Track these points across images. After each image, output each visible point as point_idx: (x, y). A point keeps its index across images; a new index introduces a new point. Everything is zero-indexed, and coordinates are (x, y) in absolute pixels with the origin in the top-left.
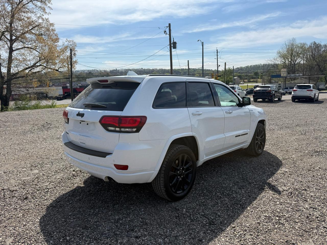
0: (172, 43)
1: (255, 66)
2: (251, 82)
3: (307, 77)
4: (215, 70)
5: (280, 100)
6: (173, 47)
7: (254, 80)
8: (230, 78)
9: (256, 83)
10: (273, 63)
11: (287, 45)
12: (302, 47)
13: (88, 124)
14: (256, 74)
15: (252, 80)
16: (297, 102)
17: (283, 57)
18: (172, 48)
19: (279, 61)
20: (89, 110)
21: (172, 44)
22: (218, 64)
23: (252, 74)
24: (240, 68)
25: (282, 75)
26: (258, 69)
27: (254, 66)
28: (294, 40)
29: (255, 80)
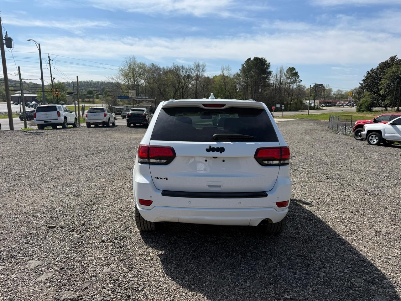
0: (4, 38)
1: (86, 82)
2: (85, 102)
3: (154, 101)
4: (30, 83)
5: (114, 125)
6: (6, 44)
7: (89, 100)
8: (62, 96)
9: (93, 103)
10: (114, 81)
11: (128, 62)
12: (143, 66)
13: (224, 161)
14: (90, 92)
15: (87, 100)
16: (132, 127)
17: (126, 75)
18: (5, 46)
19: (122, 81)
20: (230, 143)
21: (4, 40)
22: (52, 76)
23: (85, 92)
24: (66, 82)
25: (130, 96)
26: (90, 87)
27: (84, 82)
28: (134, 58)
29: (91, 100)
